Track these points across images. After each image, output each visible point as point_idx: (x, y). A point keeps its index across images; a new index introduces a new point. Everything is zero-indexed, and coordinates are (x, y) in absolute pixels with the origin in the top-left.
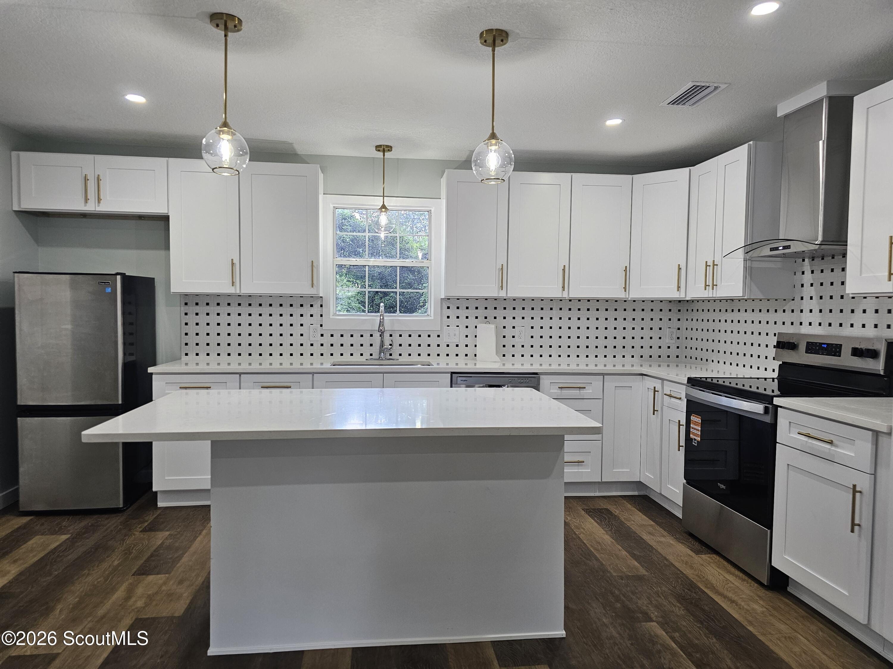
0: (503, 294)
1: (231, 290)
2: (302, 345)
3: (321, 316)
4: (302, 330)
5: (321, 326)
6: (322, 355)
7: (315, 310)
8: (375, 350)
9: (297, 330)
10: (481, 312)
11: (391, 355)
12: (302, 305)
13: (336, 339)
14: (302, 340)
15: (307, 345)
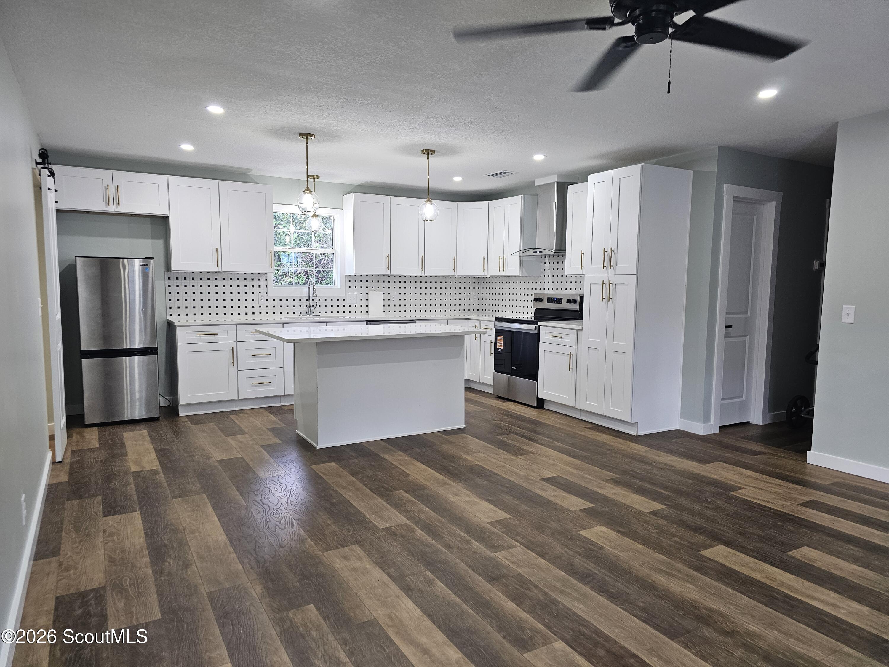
0: (388, 273)
1: (216, 269)
2: (253, 307)
3: (266, 286)
4: (253, 296)
5: (266, 293)
6: (267, 313)
7: (262, 283)
8: (304, 309)
9: (250, 297)
10: (370, 284)
11: (313, 312)
12: (253, 280)
13: (277, 303)
14: (253, 303)
15: (257, 307)
